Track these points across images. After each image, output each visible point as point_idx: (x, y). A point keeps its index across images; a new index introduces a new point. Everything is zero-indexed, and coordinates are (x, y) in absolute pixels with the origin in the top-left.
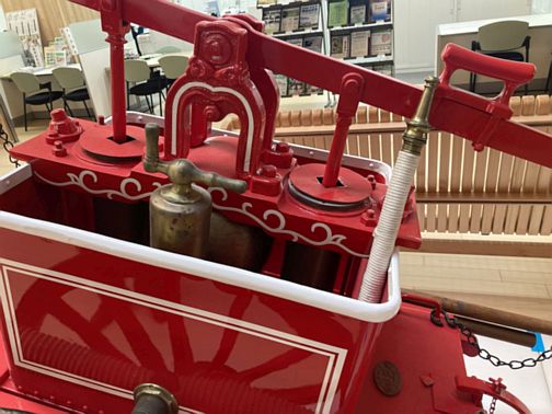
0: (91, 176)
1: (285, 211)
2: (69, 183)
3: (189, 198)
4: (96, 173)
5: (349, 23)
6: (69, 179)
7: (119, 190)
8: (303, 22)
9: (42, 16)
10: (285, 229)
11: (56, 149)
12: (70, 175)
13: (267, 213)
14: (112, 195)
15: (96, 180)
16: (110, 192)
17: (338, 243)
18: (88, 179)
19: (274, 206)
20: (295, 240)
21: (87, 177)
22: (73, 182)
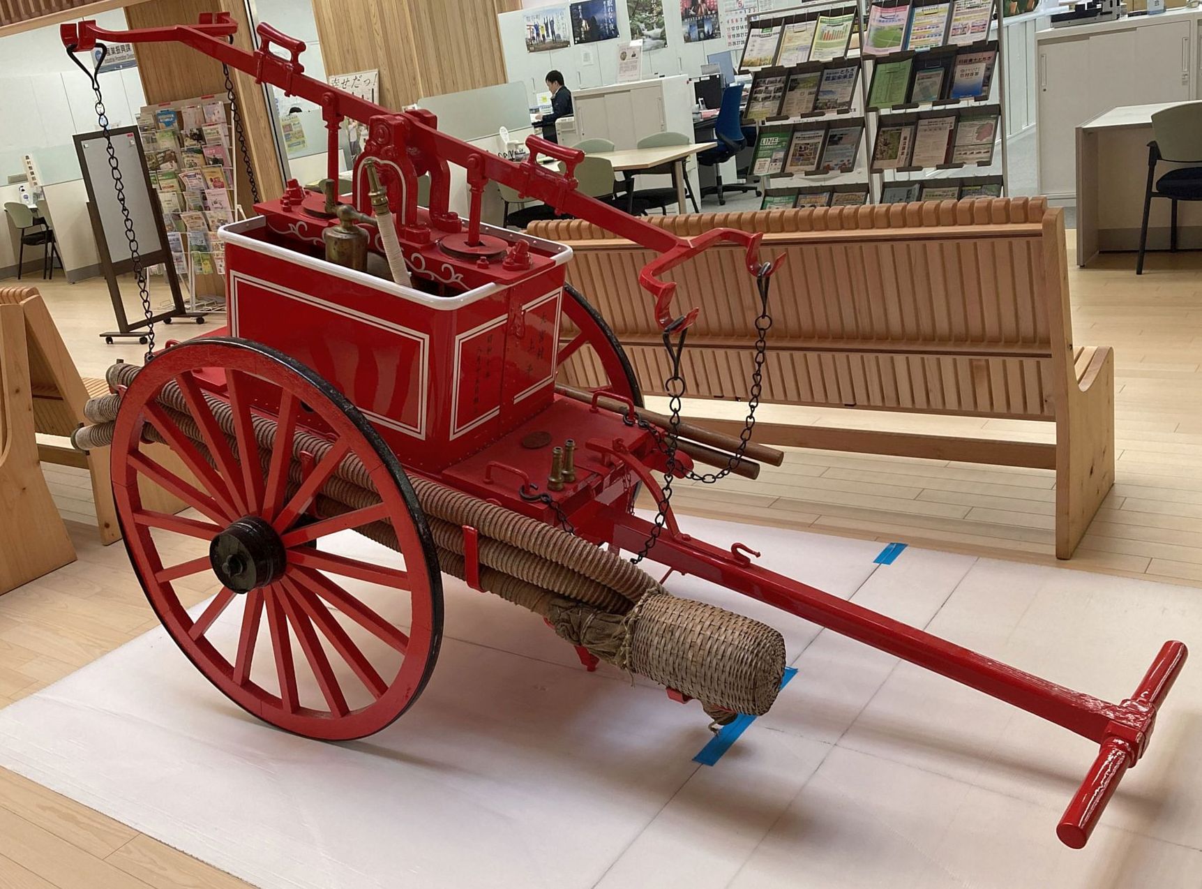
0: (303, 226)
1: (425, 255)
2: (289, 232)
3: (348, 230)
4: (306, 223)
5: (909, 102)
6: (289, 229)
7: (321, 238)
8: (823, 98)
9: (387, 84)
10: (425, 269)
11: (283, 206)
12: (290, 225)
13: (414, 255)
14: (317, 242)
15: (306, 229)
16: (316, 239)
17: (458, 281)
18: (301, 227)
19: (417, 251)
20: (433, 279)
21: (301, 226)
22: (292, 231)
